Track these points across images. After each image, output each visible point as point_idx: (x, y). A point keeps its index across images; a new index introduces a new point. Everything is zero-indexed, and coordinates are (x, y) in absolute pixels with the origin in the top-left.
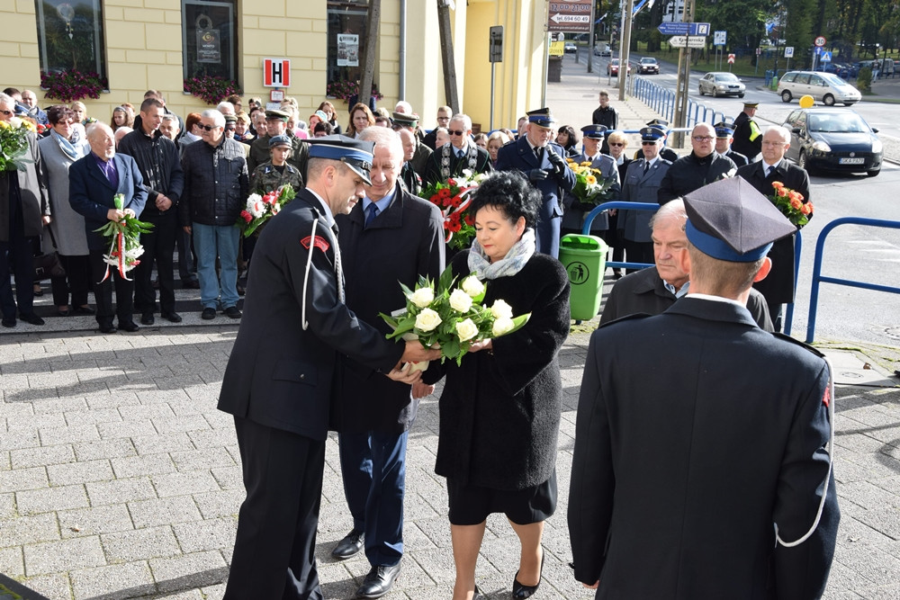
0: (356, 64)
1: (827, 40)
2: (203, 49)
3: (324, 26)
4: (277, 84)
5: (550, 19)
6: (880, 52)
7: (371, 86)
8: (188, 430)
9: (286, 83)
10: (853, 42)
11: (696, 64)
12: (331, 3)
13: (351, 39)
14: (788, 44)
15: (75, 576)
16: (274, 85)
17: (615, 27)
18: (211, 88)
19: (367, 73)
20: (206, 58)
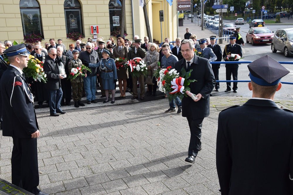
0: (119, 25)
1: (265, 7)
2: (72, 24)
3: (108, 14)
5: (178, 7)
6: (283, 9)
7: (124, 32)
8: (73, 141)
9: (98, 33)
10: (274, 7)
11: (225, 17)
12: (110, 7)
13: (117, 17)
14: (253, 9)
15: (41, 187)
16: (94, 33)
17: (199, 8)
18: (75, 36)
19: (122, 28)
20: (73, 27)
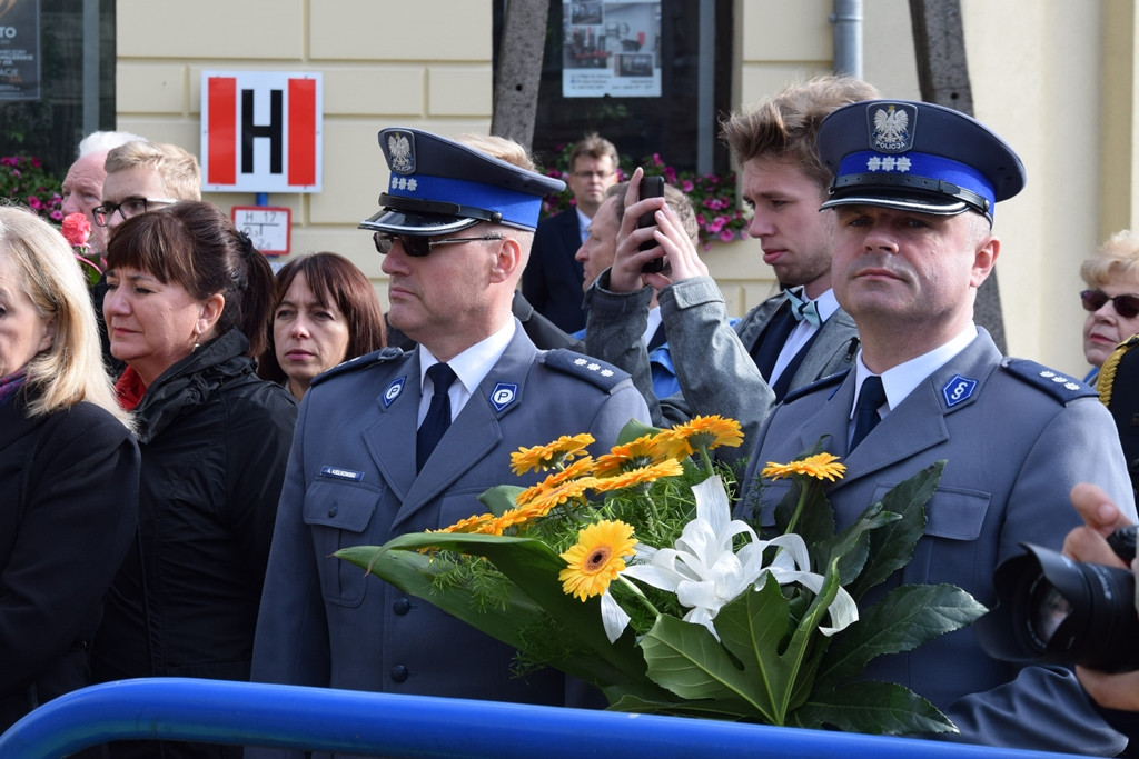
0: (651, 87)
4: (262, 179)
9: (303, 172)
16: (244, 183)
